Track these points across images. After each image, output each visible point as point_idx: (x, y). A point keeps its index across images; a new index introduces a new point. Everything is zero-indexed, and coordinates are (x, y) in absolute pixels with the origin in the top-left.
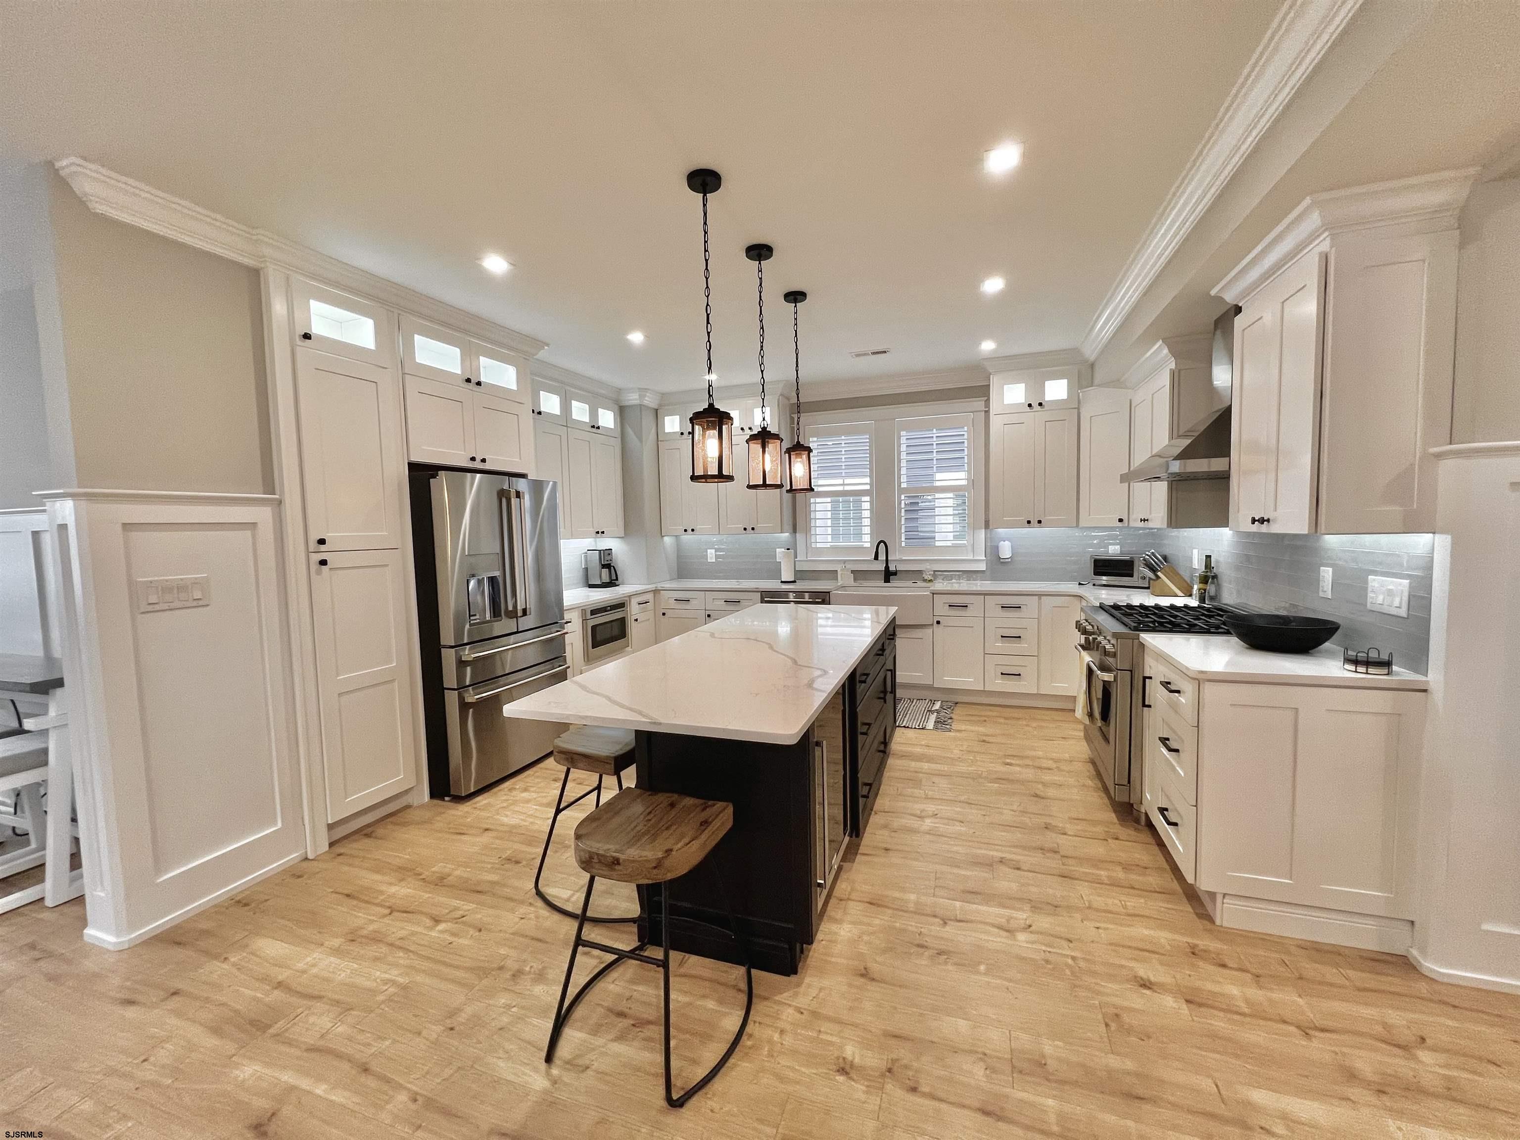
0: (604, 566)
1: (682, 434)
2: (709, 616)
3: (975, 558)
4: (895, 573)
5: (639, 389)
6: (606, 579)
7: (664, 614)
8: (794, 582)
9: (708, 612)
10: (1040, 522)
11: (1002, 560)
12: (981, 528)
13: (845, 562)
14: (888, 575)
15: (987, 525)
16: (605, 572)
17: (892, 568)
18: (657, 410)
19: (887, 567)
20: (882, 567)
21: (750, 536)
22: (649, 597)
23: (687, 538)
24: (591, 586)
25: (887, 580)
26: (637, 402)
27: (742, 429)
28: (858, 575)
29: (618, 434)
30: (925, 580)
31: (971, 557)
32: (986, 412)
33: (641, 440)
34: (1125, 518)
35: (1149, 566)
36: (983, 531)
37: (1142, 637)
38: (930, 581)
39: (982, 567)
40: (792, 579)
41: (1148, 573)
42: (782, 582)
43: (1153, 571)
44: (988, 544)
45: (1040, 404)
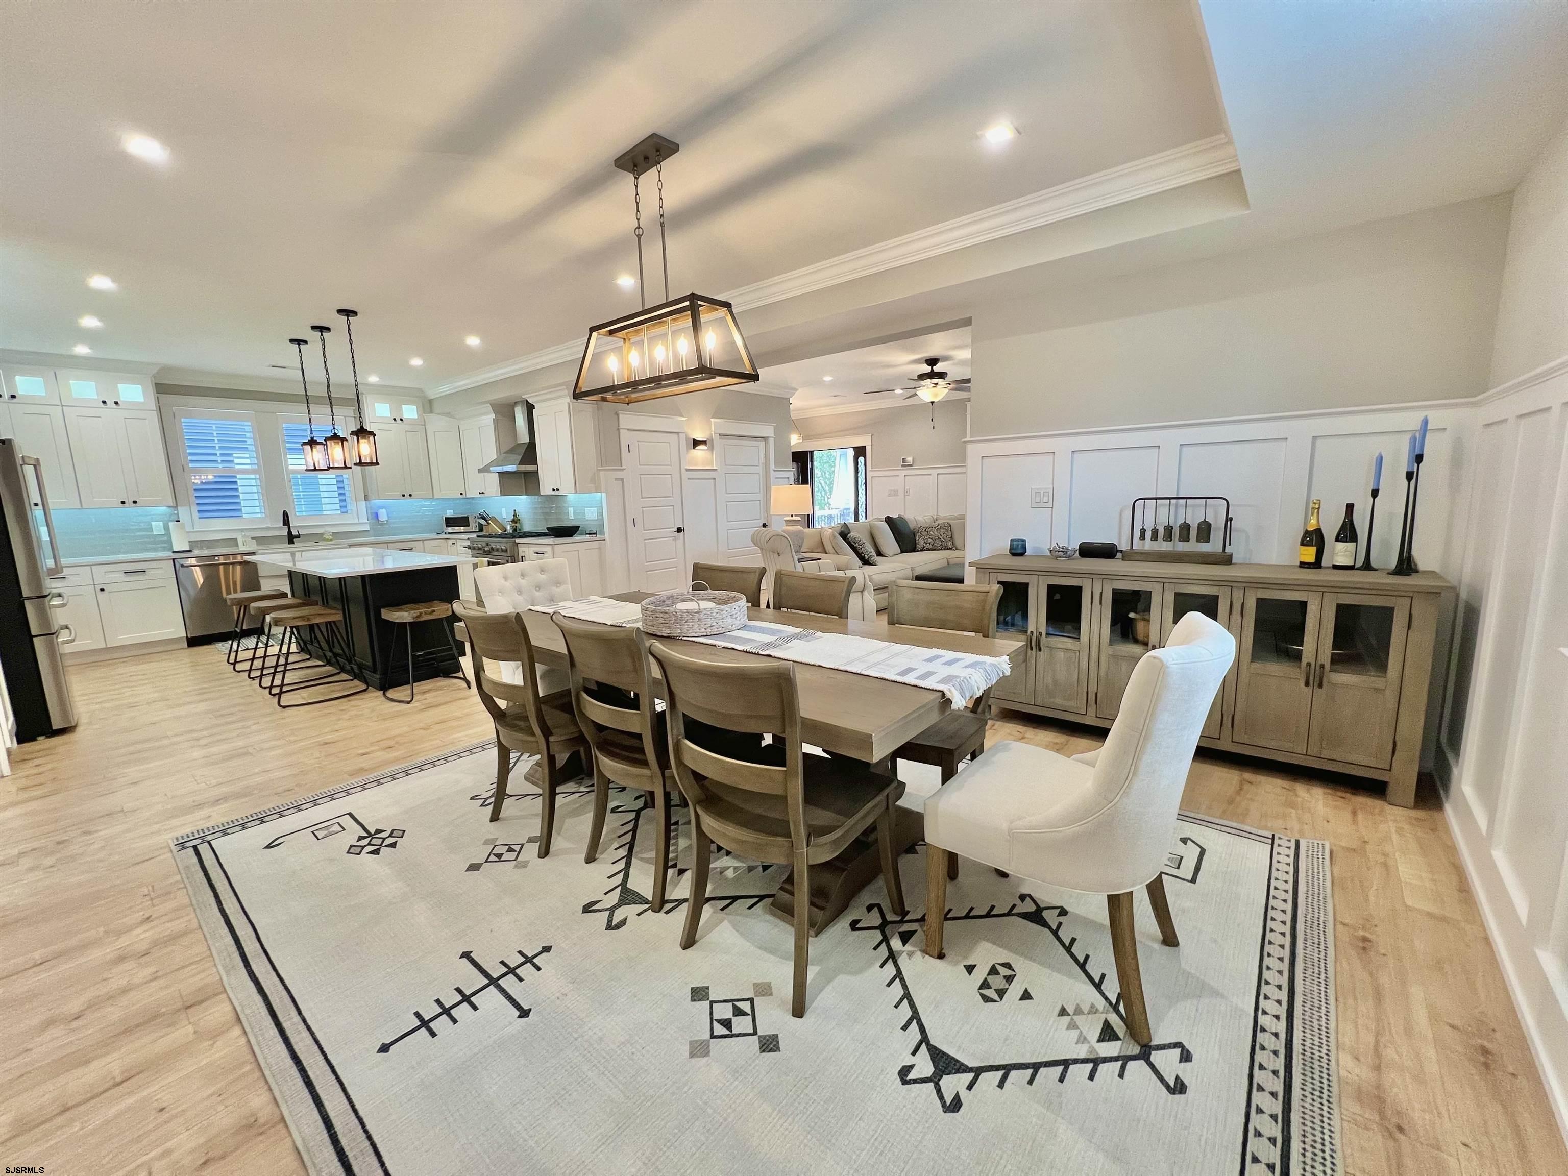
2: (102, 590)
3: (360, 522)
4: (298, 537)
10: (410, 495)
11: (380, 523)
13: (242, 530)
14: (291, 539)
15: (366, 498)
17: (294, 533)
19: (290, 532)
20: (285, 533)
25: (291, 542)
27: (103, 402)
28: (260, 540)
30: (327, 540)
31: (356, 521)
34: (463, 492)
35: (483, 518)
36: (364, 502)
37: (518, 540)
38: (331, 540)
39: (367, 528)
40: (188, 549)
41: (483, 522)
42: (174, 552)
43: (486, 521)
44: (369, 511)
45: (401, 420)
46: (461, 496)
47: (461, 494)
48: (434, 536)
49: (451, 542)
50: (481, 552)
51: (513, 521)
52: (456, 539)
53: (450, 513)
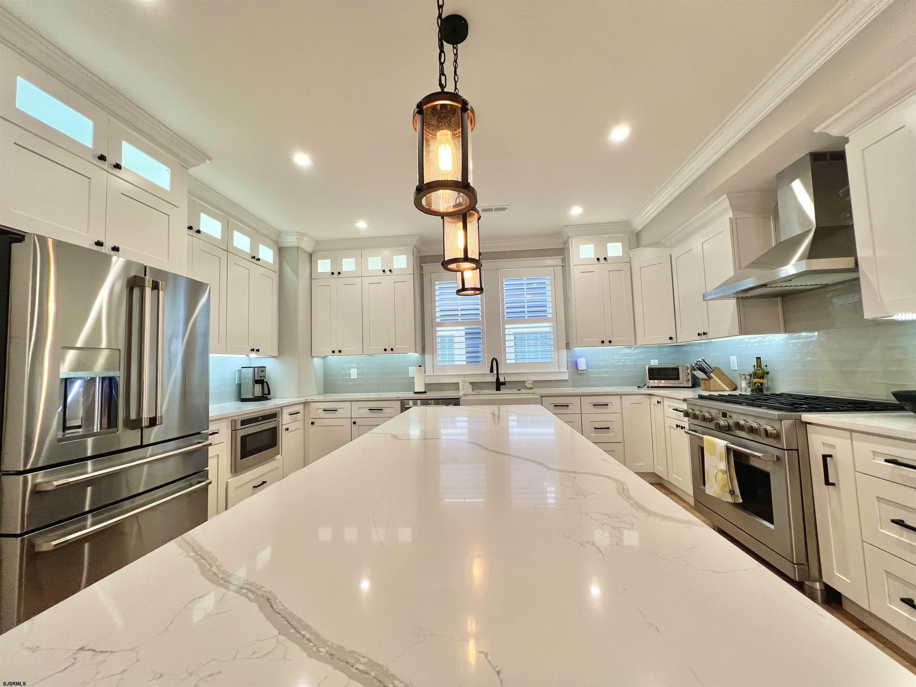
0: (257, 382)
1: (333, 273)
2: (354, 423)
3: (560, 371)
4: (504, 383)
5: (297, 232)
6: (258, 392)
7: (313, 423)
8: (425, 392)
9: (353, 420)
10: (610, 342)
11: (579, 372)
12: (565, 349)
13: (464, 376)
14: (499, 385)
15: (568, 346)
16: (258, 387)
17: (502, 380)
18: (311, 255)
19: (498, 379)
20: (494, 379)
21: (389, 356)
22: (300, 408)
23: (333, 359)
24: (243, 400)
25: (498, 389)
26: (295, 244)
27: (384, 271)
28: (475, 385)
29: (276, 268)
30: (527, 388)
31: (558, 370)
32: (563, 266)
33: (297, 276)
34: (674, 337)
35: (702, 369)
36: (565, 350)
37: (807, 417)
38: (531, 388)
39: (566, 377)
40: (423, 390)
41: (700, 375)
42: (415, 393)
43: (705, 373)
44: (569, 360)
45: (605, 259)
46: (670, 341)
47: (671, 338)
48: (635, 390)
49: (655, 400)
50: (712, 425)
51: (755, 375)
52: (663, 397)
53: (654, 363)
